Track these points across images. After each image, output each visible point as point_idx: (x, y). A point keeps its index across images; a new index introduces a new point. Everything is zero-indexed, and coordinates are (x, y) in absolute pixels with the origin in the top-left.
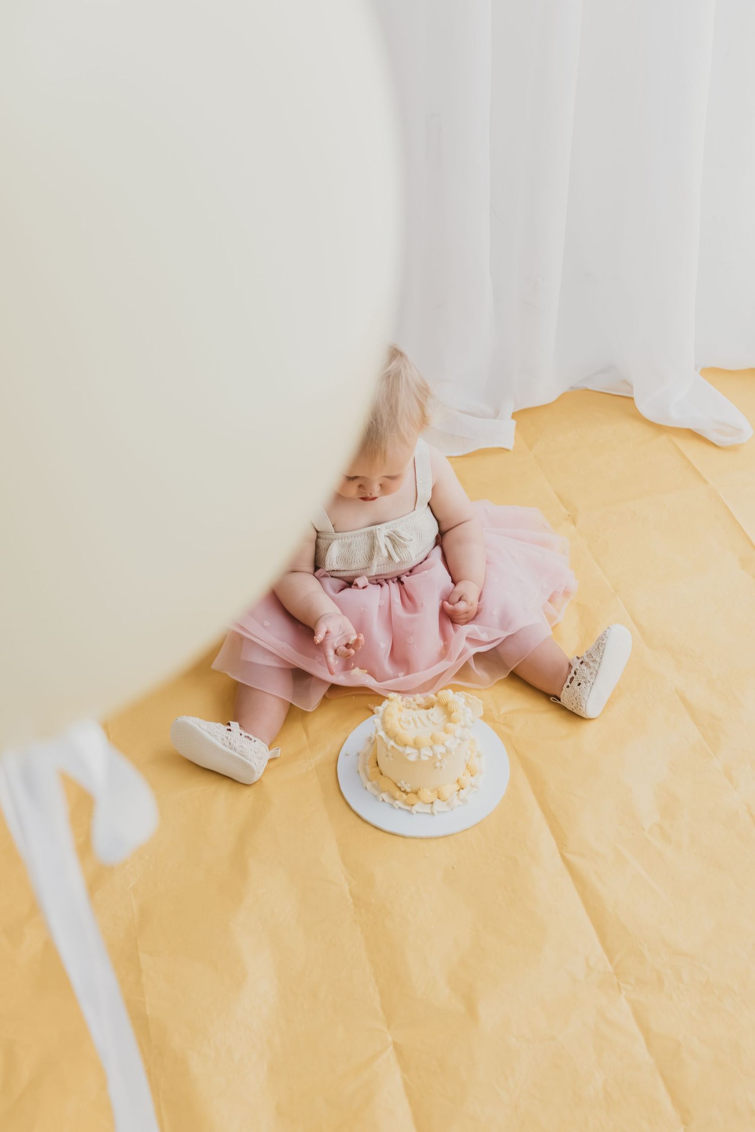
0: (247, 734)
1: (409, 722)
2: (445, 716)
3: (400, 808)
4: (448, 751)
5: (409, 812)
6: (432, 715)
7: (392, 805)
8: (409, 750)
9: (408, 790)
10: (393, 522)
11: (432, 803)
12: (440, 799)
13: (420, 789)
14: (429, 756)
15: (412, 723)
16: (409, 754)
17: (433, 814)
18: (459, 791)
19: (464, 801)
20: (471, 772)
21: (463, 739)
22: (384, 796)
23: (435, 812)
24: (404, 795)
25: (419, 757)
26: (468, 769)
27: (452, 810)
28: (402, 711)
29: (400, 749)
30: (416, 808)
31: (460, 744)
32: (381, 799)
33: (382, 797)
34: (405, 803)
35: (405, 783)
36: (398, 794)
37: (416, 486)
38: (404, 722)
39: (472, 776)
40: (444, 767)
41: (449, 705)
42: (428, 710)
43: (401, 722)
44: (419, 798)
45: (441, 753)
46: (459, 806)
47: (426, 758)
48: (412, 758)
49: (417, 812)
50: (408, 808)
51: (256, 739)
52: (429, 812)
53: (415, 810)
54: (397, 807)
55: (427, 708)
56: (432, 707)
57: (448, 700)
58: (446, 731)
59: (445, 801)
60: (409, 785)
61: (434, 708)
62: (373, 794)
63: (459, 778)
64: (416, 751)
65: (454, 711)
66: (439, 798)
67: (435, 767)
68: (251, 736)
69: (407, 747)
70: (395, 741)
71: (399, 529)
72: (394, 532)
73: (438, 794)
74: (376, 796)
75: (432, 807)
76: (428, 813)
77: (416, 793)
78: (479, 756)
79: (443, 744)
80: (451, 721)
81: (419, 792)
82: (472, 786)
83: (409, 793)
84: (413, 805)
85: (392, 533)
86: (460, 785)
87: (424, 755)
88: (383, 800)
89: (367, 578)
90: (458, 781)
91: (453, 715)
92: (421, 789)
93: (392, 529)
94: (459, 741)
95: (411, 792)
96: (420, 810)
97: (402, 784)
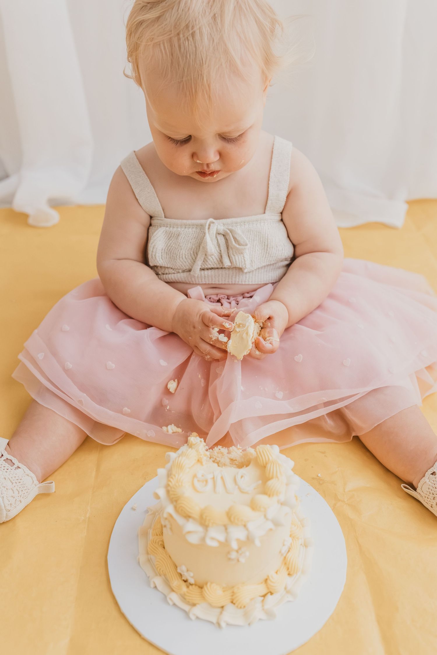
0: (10, 457)
1: (206, 481)
2: (260, 482)
3: (174, 605)
4: (250, 540)
5: (187, 614)
6: (242, 477)
7: (165, 598)
8: (191, 526)
9: (192, 581)
10: (234, 220)
11: (222, 607)
12: (234, 604)
13: (206, 584)
14: (219, 541)
15: (210, 483)
16: (189, 532)
17: (219, 625)
18: (264, 596)
19: (270, 615)
20: (288, 569)
21: (277, 524)
22: (158, 581)
23: (223, 624)
24: (184, 585)
25: (203, 539)
26: (285, 564)
27: (249, 624)
28: (202, 464)
29: (180, 520)
30: (197, 611)
31: (271, 530)
32: (152, 585)
33: (154, 583)
34: (183, 598)
35: (188, 570)
36: (176, 583)
37: (268, 184)
38: (198, 481)
39: (289, 574)
40: (242, 560)
41: (268, 466)
42: (238, 470)
43: (196, 481)
44: (203, 597)
45: (238, 540)
46: (260, 619)
47: (214, 544)
48: (193, 539)
49: (197, 618)
50: (186, 608)
51: (20, 465)
52: (215, 621)
53: (194, 615)
54: (171, 603)
55: (240, 466)
56: (247, 466)
57: (269, 459)
58: (253, 506)
59: (241, 608)
60: (192, 574)
61: (248, 468)
62: (146, 574)
63: (268, 576)
64: (200, 529)
65: (272, 478)
66: (232, 602)
67: (230, 559)
68: (15, 460)
69: (191, 520)
70: (175, 508)
71: (239, 231)
72: (231, 231)
73: (232, 596)
74: (149, 577)
75: (221, 613)
76: (212, 623)
77: (201, 587)
78: (306, 545)
79: (245, 526)
80: (265, 493)
81: (205, 587)
82: (287, 591)
83: (191, 585)
84: (194, 605)
85: (229, 232)
86: (268, 588)
87: (213, 539)
88: (155, 587)
89: (203, 289)
90: (266, 580)
91: (270, 483)
92: (209, 584)
93: (230, 227)
94: (270, 525)
95: (196, 585)
96: (201, 616)
97: (183, 569)
